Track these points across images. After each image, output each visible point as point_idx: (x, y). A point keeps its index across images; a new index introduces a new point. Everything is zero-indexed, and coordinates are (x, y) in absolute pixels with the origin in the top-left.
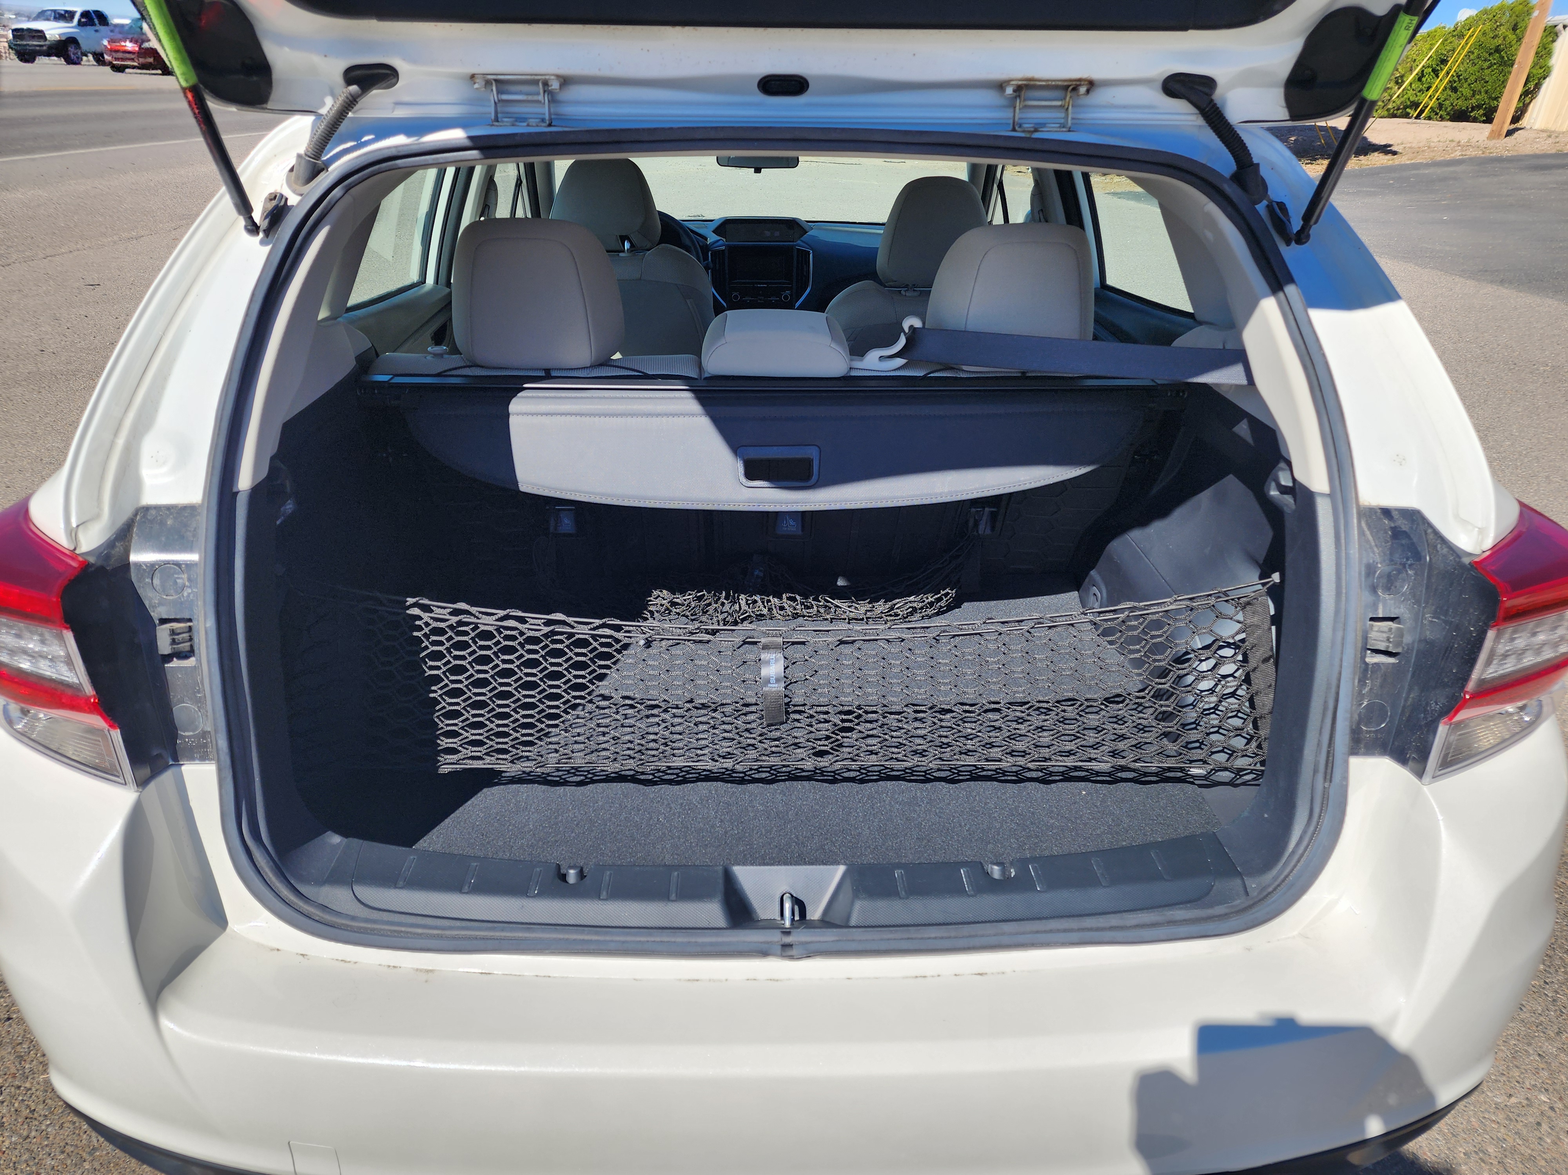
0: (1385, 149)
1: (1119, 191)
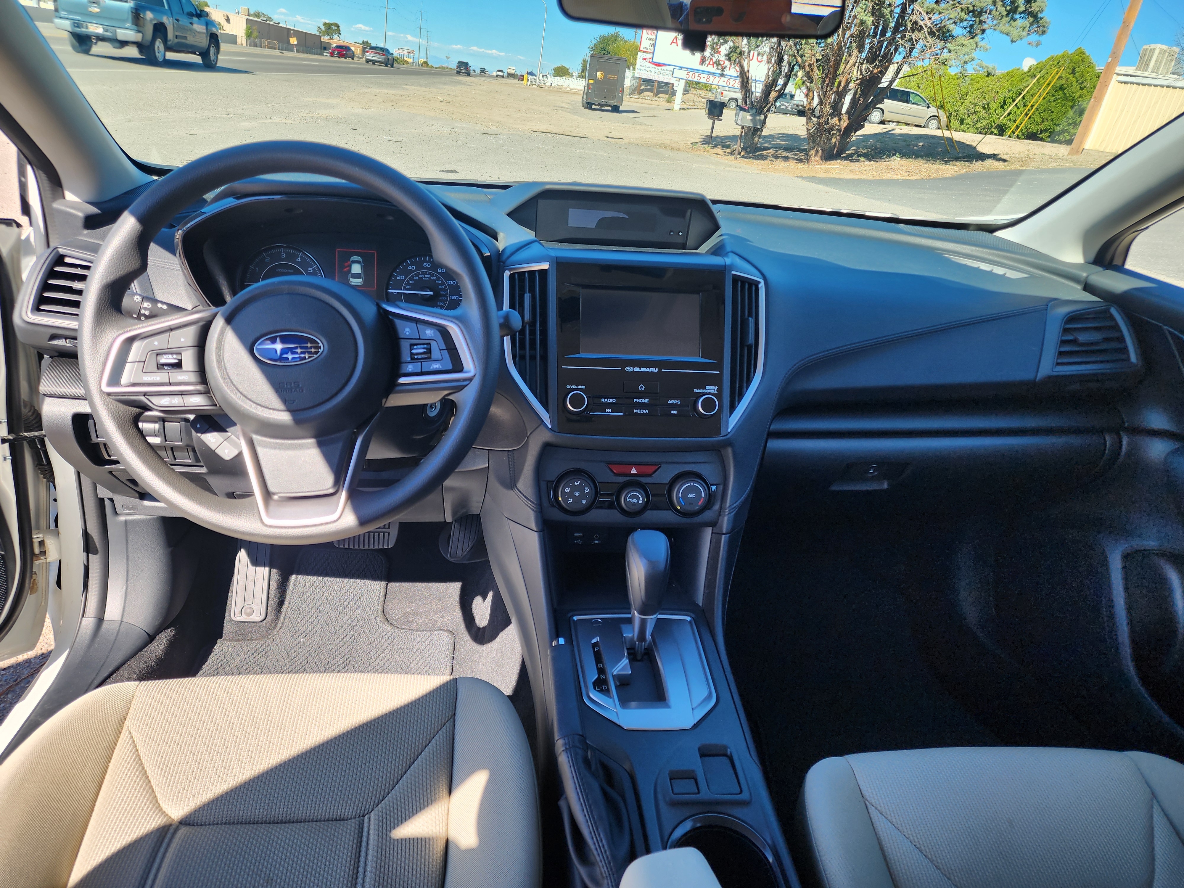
0: (995, 157)
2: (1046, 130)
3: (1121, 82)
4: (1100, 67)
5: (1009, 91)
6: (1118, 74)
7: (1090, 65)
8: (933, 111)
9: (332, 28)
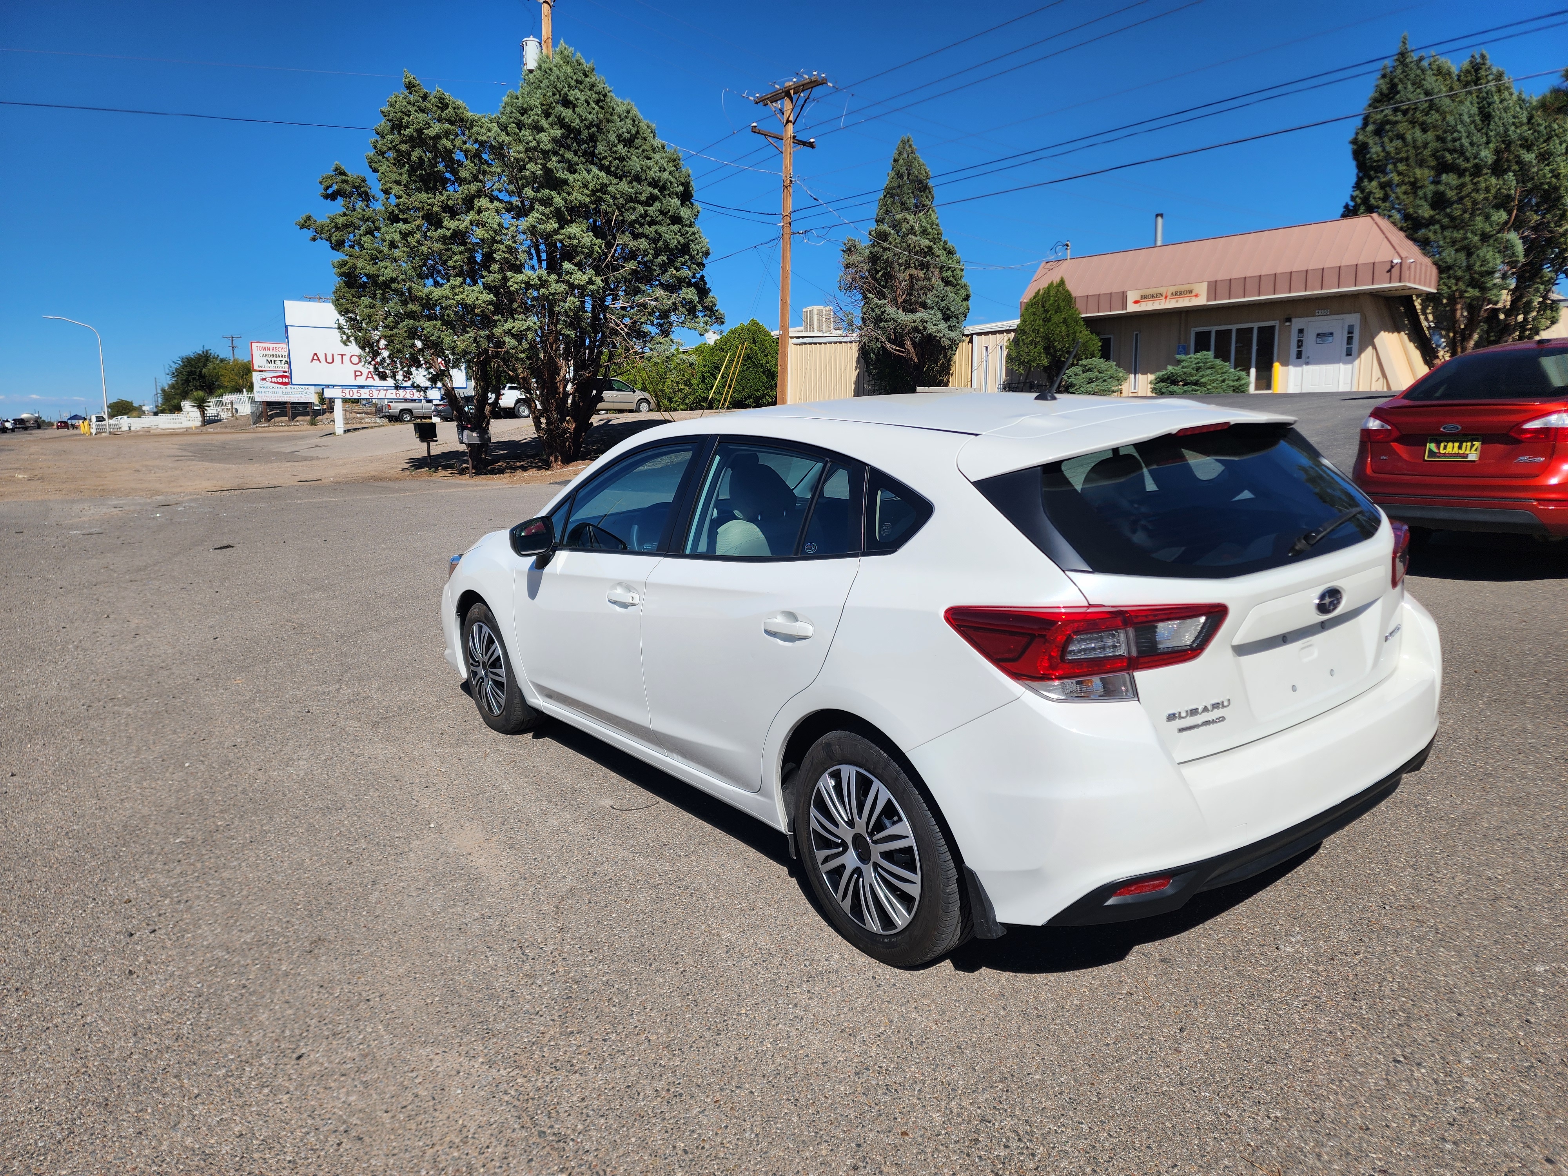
2: (749, 397)
3: (796, 344)
4: (775, 333)
5: (704, 366)
6: (791, 337)
7: (767, 334)
8: (639, 395)
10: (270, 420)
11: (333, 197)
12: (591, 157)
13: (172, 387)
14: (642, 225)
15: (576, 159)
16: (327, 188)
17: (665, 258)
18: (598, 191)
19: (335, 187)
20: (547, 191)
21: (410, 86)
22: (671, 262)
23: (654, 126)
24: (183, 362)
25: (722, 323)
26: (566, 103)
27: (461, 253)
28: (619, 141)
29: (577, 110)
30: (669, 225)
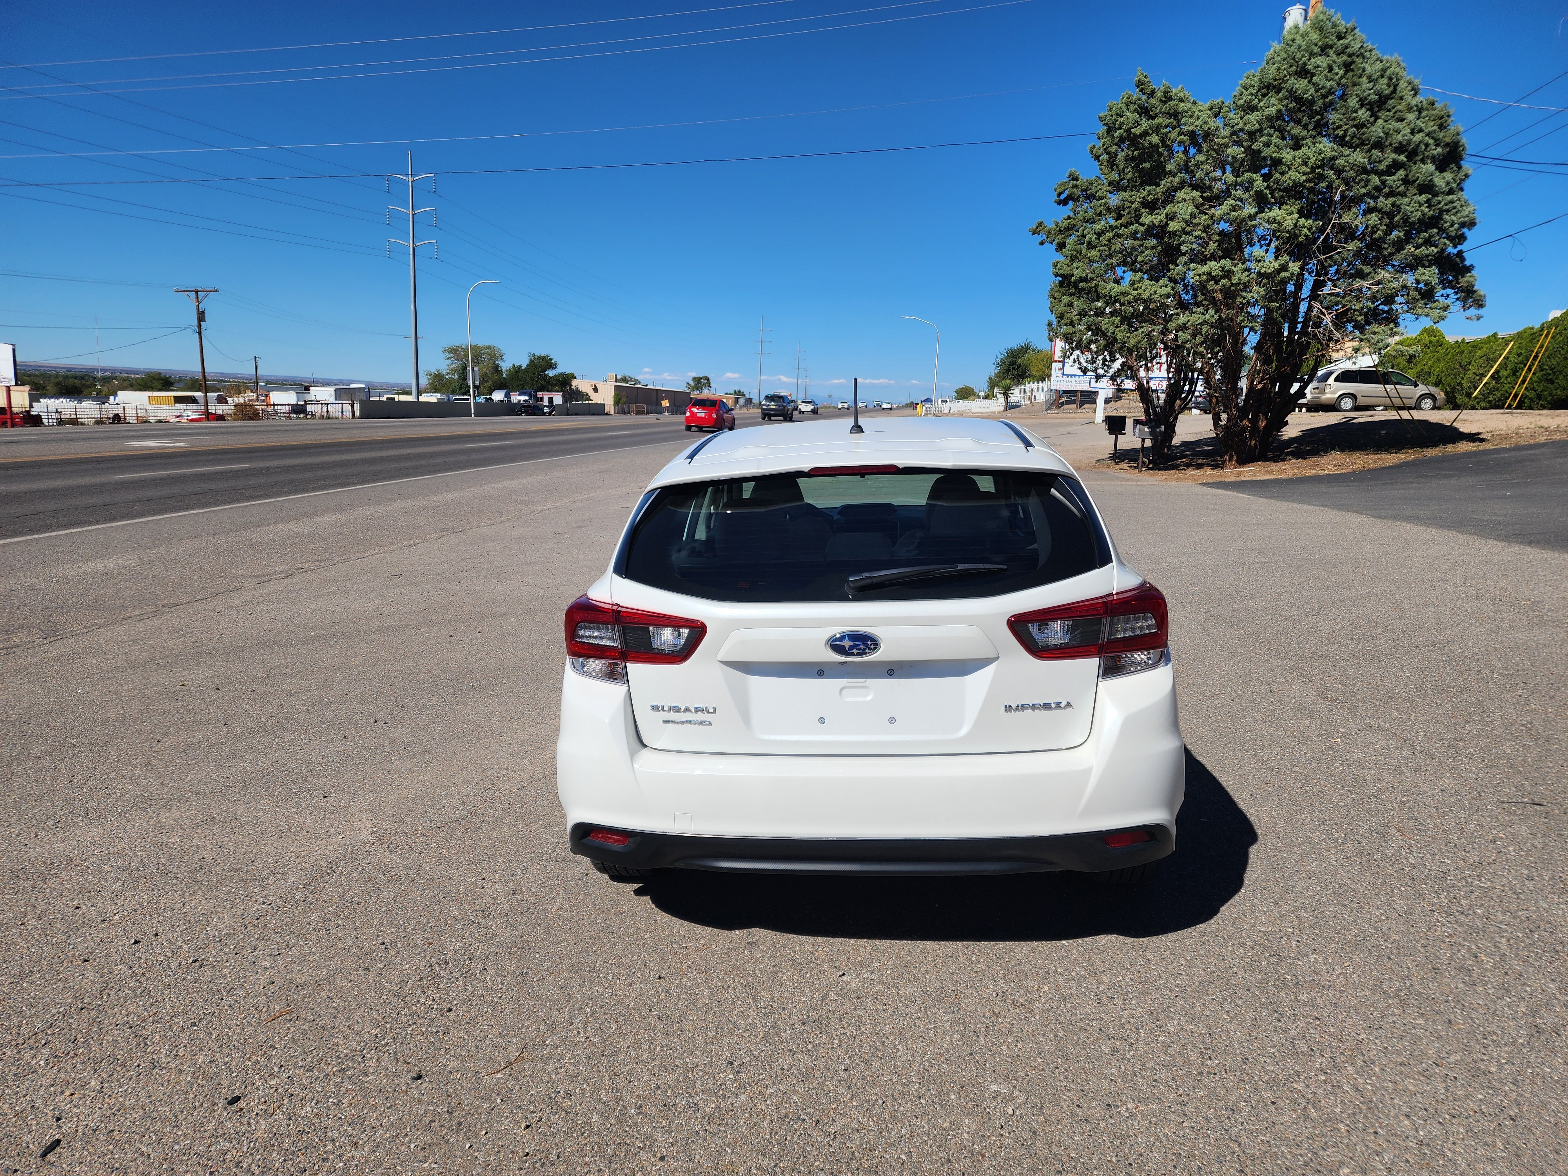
0: (1473, 438)
1: (1211, 481)
9: (701, 382)
10: (1060, 407)
11: (1064, 202)
12: (1321, 128)
13: (997, 375)
14: (1375, 198)
15: (1305, 133)
16: (1059, 195)
17: (1401, 234)
18: (1318, 167)
19: (1067, 193)
20: (1247, 175)
21: (1140, 84)
22: (1408, 238)
23: (1417, 81)
24: (1007, 353)
25: (1481, 306)
26: (1303, 73)
27: (1153, 248)
28: (1362, 106)
29: (1315, 78)
30: (1415, 195)
